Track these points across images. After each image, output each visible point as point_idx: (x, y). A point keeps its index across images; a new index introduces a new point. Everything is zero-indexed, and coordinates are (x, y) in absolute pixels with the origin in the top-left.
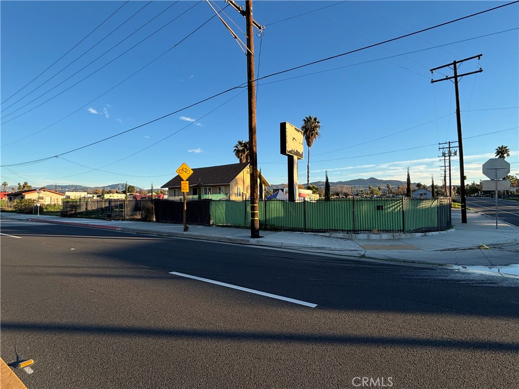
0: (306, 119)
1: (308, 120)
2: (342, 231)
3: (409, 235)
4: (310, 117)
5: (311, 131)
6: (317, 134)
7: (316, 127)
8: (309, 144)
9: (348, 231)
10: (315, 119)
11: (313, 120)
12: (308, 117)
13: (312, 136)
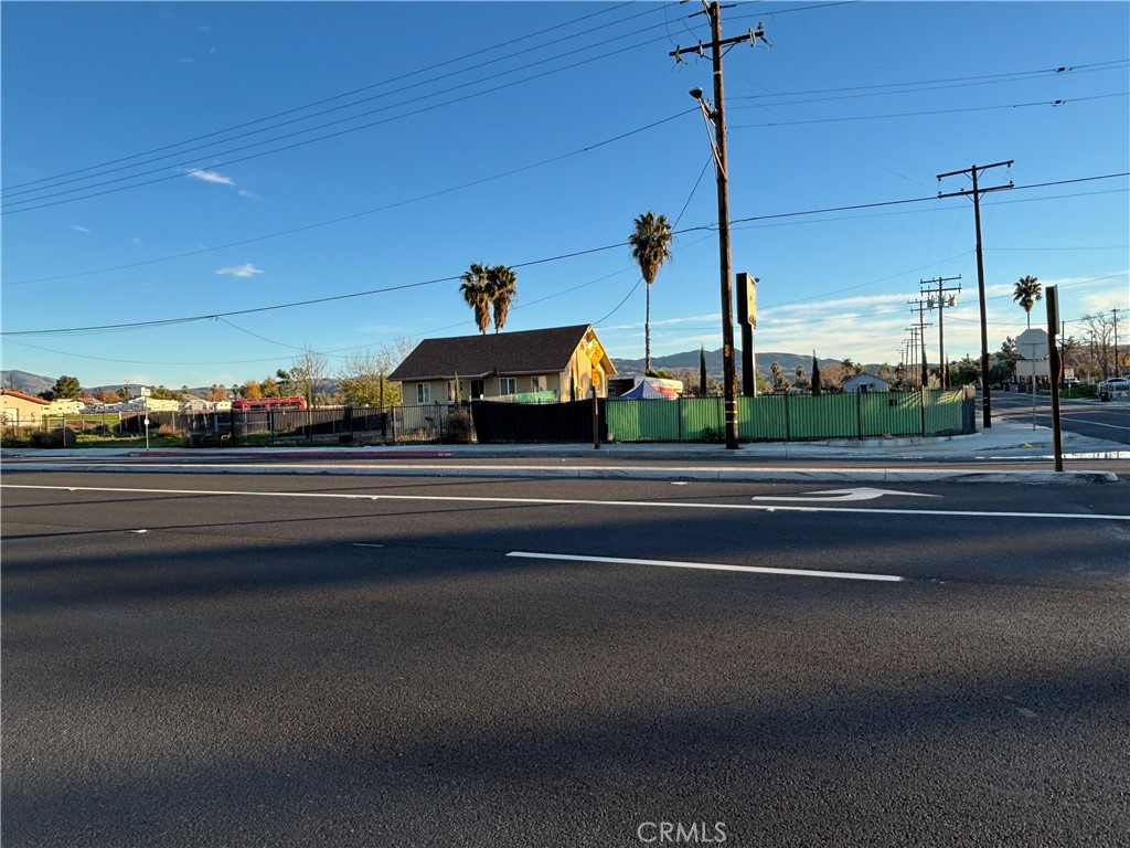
0: (640, 219)
1: (645, 222)
2: (842, 437)
3: (930, 440)
4: (650, 215)
5: (653, 248)
6: (666, 254)
7: (664, 237)
8: (648, 277)
9: (850, 438)
10: (662, 220)
11: (655, 219)
12: (645, 215)
13: (655, 257)
